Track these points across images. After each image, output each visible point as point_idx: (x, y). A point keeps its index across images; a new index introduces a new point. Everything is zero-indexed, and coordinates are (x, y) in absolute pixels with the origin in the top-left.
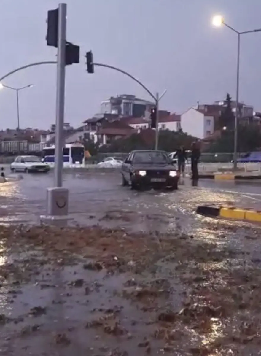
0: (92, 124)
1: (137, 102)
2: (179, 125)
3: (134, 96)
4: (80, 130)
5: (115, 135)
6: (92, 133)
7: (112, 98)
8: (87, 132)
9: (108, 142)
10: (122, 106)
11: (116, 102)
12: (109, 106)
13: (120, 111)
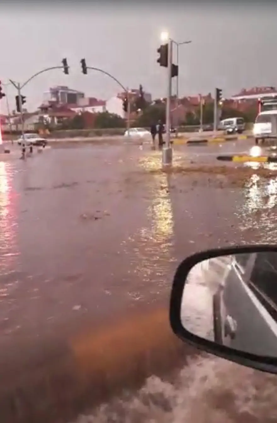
0: (44, 109)
1: (70, 92)
2: (104, 108)
3: (67, 87)
4: (36, 113)
5: (62, 117)
6: (46, 116)
7: (51, 89)
8: (41, 115)
9: (58, 122)
10: (59, 94)
11: (55, 92)
12: (50, 95)
13: (58, 99)
